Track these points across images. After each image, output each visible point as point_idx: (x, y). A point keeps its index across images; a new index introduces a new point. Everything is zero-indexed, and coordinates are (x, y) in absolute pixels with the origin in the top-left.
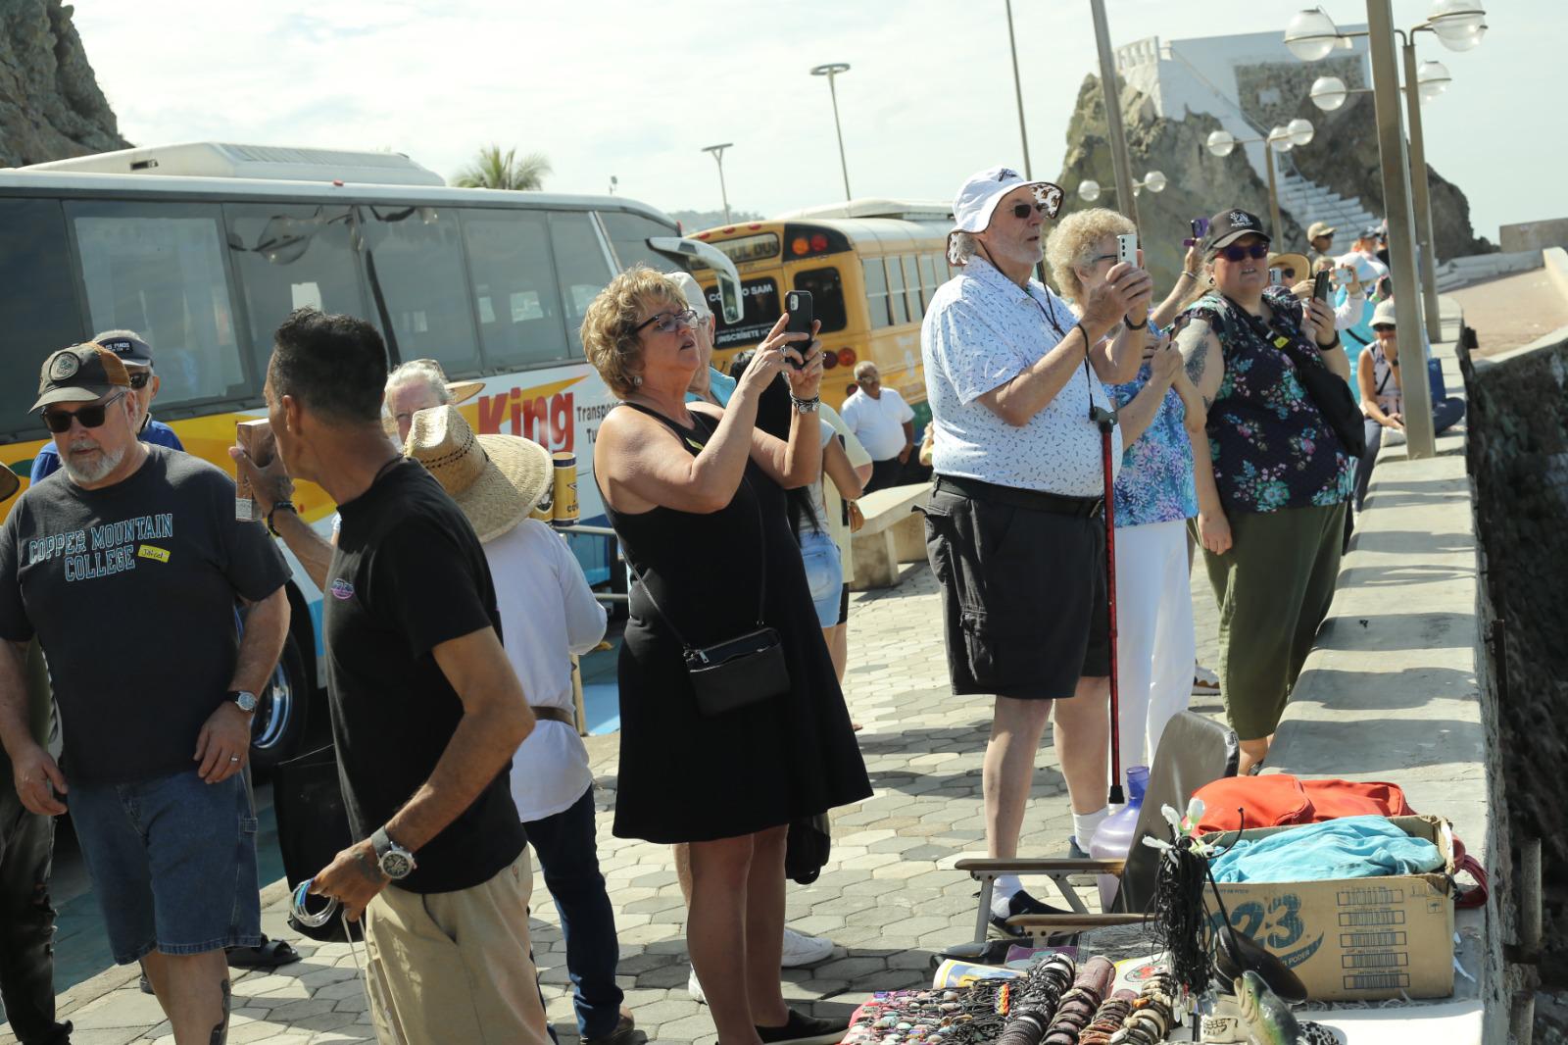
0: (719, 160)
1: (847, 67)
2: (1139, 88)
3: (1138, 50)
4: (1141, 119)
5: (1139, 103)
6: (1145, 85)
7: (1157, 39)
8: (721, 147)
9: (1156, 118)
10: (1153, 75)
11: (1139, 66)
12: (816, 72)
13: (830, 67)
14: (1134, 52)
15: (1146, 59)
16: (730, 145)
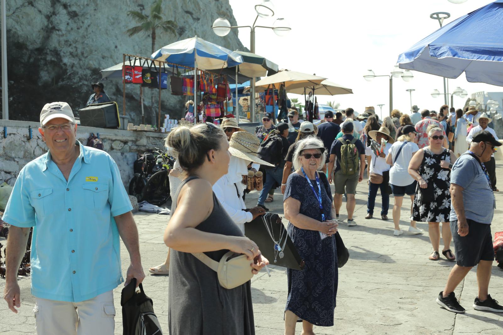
0: (381, 108)
1: (414, 90)
2: (479, 102)
3: (480, 94)
4: (479, 109)
5: (479, 106)
6: (480, 102)
7: (484, 92)
8: (382, 105)
9: (482, 109)
10: (482, 100)
11: (480, 97)
12: (407, 90)
13: (411, 90)
14: (479, 94)
15: (481, 95)
16: (384, 105)
